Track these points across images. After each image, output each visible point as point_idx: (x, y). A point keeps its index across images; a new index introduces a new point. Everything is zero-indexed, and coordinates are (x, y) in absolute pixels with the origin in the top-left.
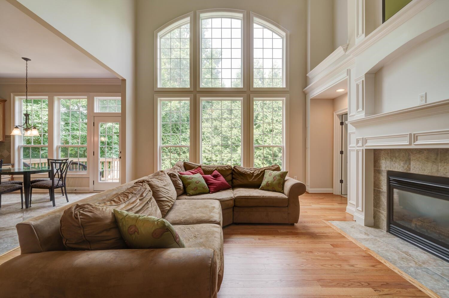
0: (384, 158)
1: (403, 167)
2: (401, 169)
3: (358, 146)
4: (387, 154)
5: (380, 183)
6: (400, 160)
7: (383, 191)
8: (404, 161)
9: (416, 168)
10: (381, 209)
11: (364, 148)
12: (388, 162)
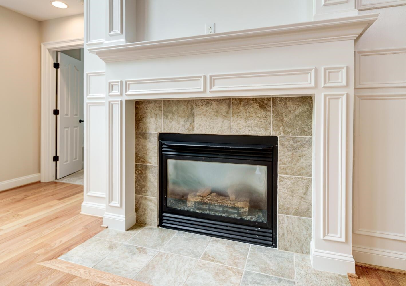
0: (153, 114)
1: (184, 126)
2: (180, 130)
3: (111, 96)
4: (158, 108)
5: (146, 154)
6: (180, 116)
7: (153, 166)
8: (185, 117)
9: (202, 126)
10: (149, 193)
11: (125, 98)
12: (159, 120)
